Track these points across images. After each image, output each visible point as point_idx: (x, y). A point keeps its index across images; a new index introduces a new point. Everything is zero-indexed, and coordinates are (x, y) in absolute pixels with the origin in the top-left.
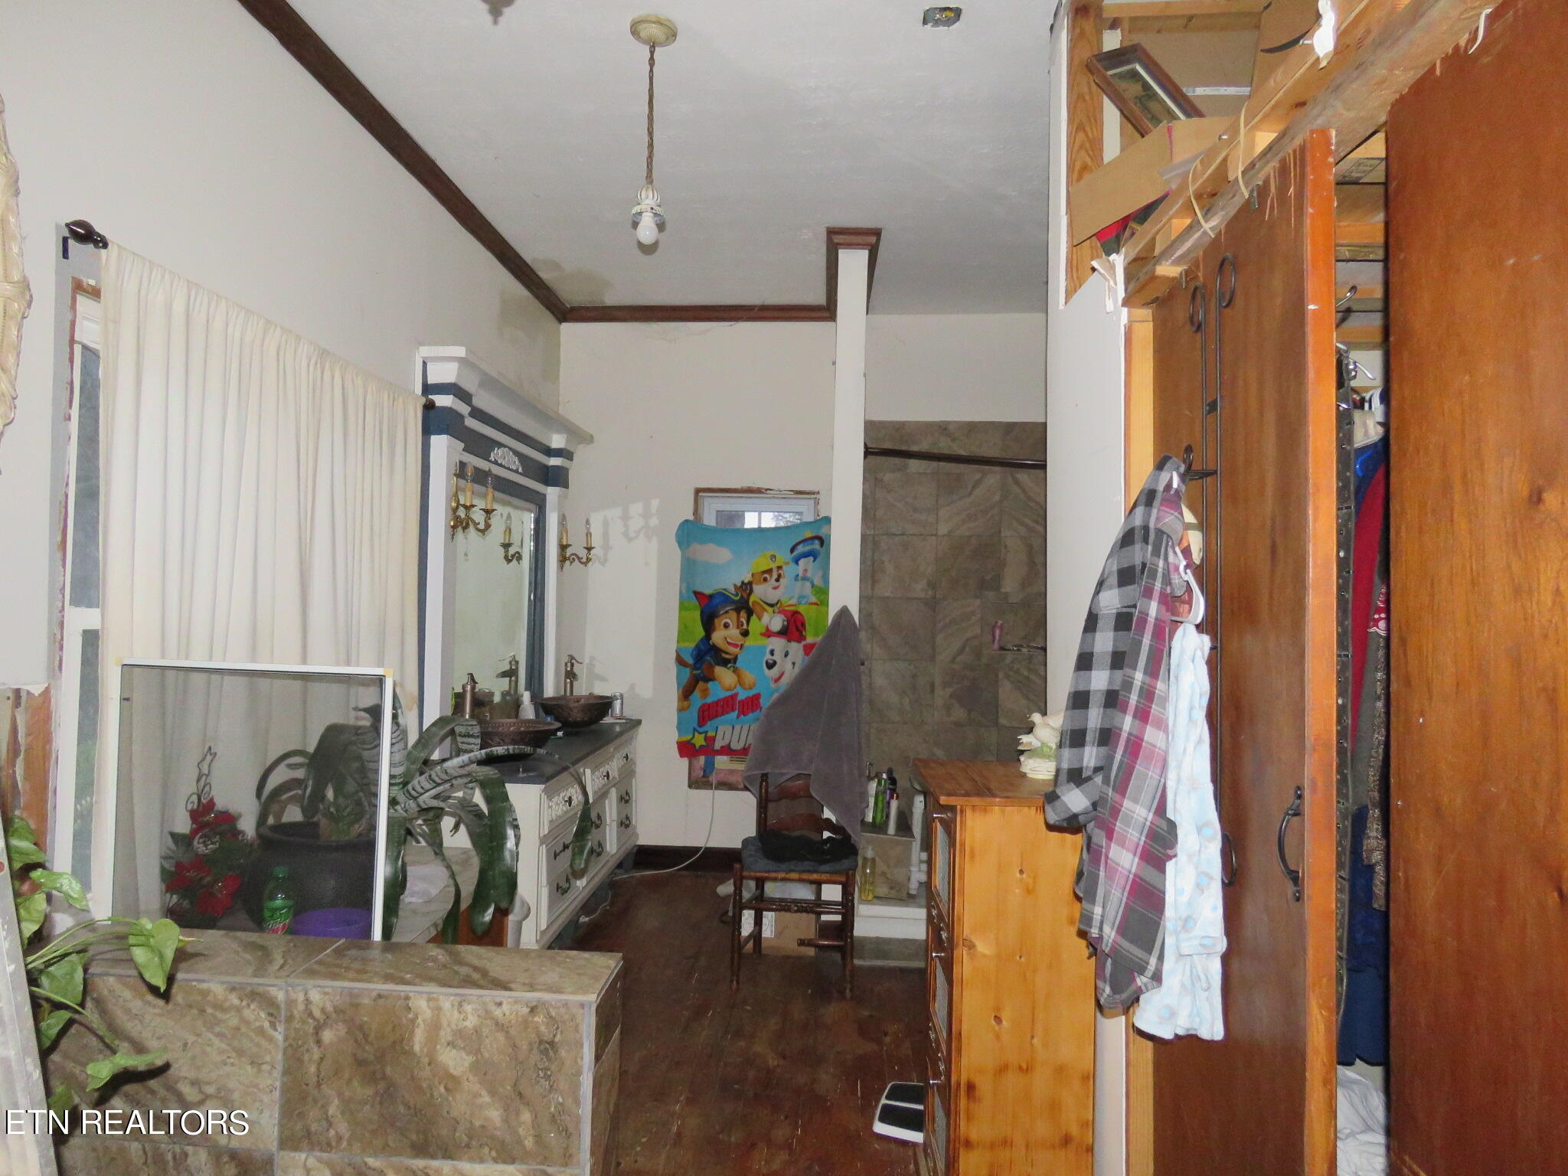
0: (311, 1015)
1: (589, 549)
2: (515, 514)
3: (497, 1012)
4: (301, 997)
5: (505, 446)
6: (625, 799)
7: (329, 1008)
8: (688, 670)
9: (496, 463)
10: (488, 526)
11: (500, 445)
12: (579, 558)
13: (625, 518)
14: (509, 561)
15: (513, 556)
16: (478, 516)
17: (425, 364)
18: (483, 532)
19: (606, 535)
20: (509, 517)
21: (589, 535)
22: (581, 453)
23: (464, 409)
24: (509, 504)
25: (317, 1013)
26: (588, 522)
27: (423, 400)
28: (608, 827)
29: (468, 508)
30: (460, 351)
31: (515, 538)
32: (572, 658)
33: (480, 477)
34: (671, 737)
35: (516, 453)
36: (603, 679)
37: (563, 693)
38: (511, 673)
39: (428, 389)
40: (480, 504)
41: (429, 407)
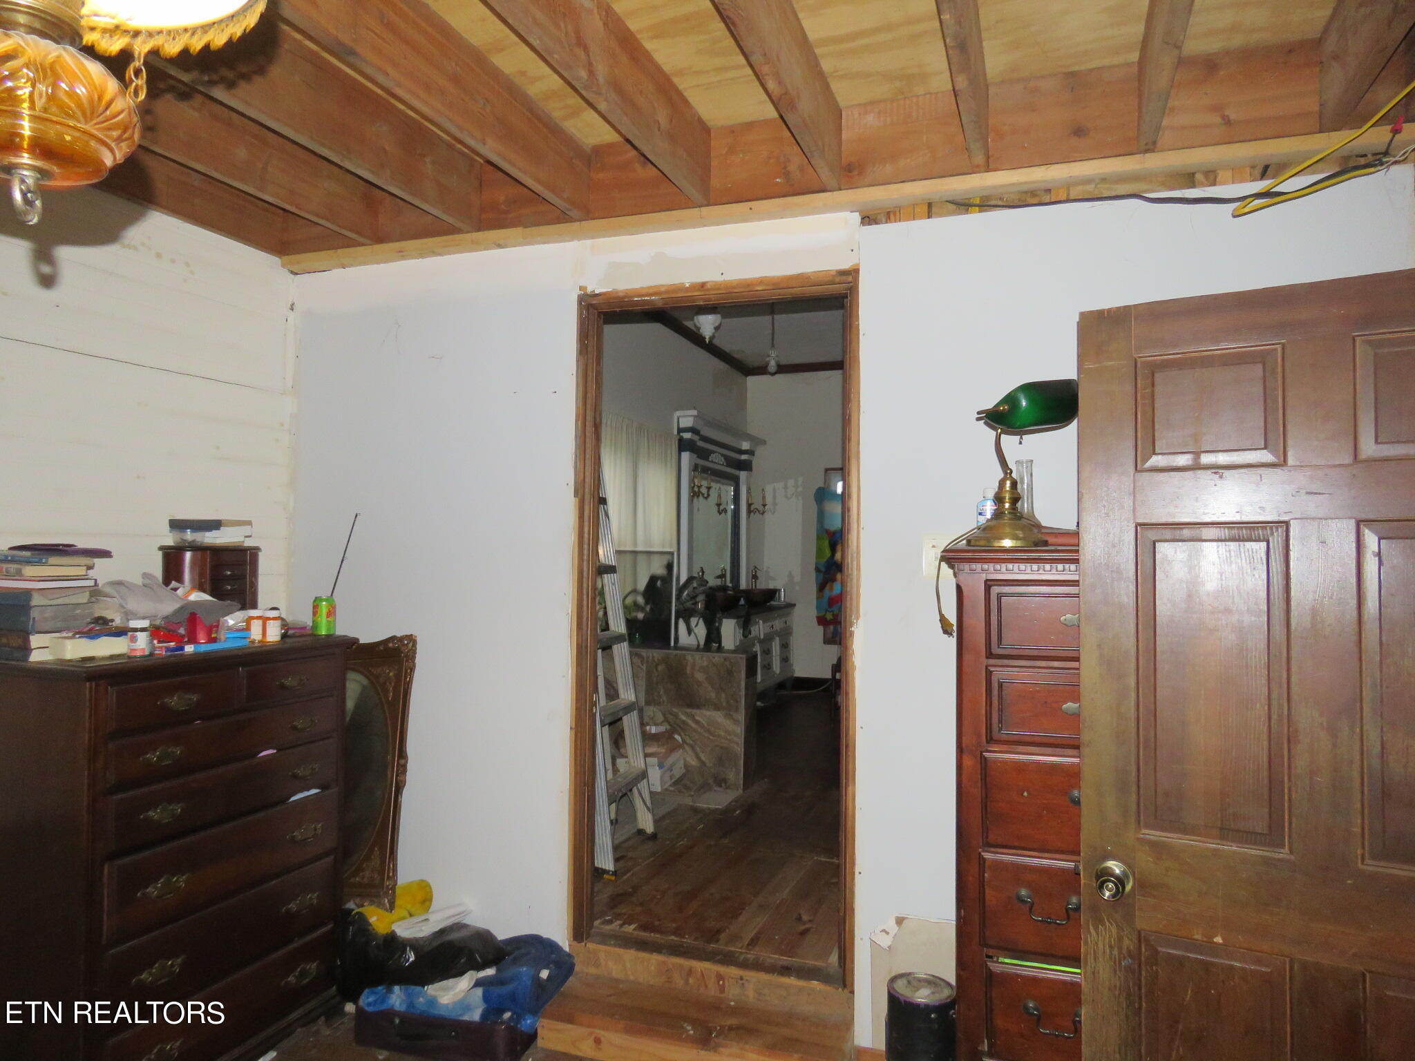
0: (654, 661)
1: (764, 505)
2: (723, 487)
3: (714, 661)
4: (651, 655)
5: (716, 452)
6: (785, 646)
7: (660, 658)
8: (822, 574)
9: (712, 462)
10: (708, 495)
11: (714, 452)
12: (759, 511)
13: (786, 488)
14: (720, 514)
15: (722, 511)
16: (704, 490)
17: (678, 419)
18: (706, 498)
19: (774, 497)
20: (720, 488)
21: (764, 498)
22: (759, 451)
23: (696, 438)
24: (719, 482)
25: (656, 660)
26: (763, 490)
27: (678, 437)
28: (774, 658)
29: (699, 487)
30: (695, 412)
31: (723, 500)
32: (756, 567)
33: (705, 470)
34: (813, 613)
35: (722, 455)
36: (773, 579)
37: (750, 588)
38: (722, 576)
39: (680, 430)
40: (705, 483)
41: (681, 440)
